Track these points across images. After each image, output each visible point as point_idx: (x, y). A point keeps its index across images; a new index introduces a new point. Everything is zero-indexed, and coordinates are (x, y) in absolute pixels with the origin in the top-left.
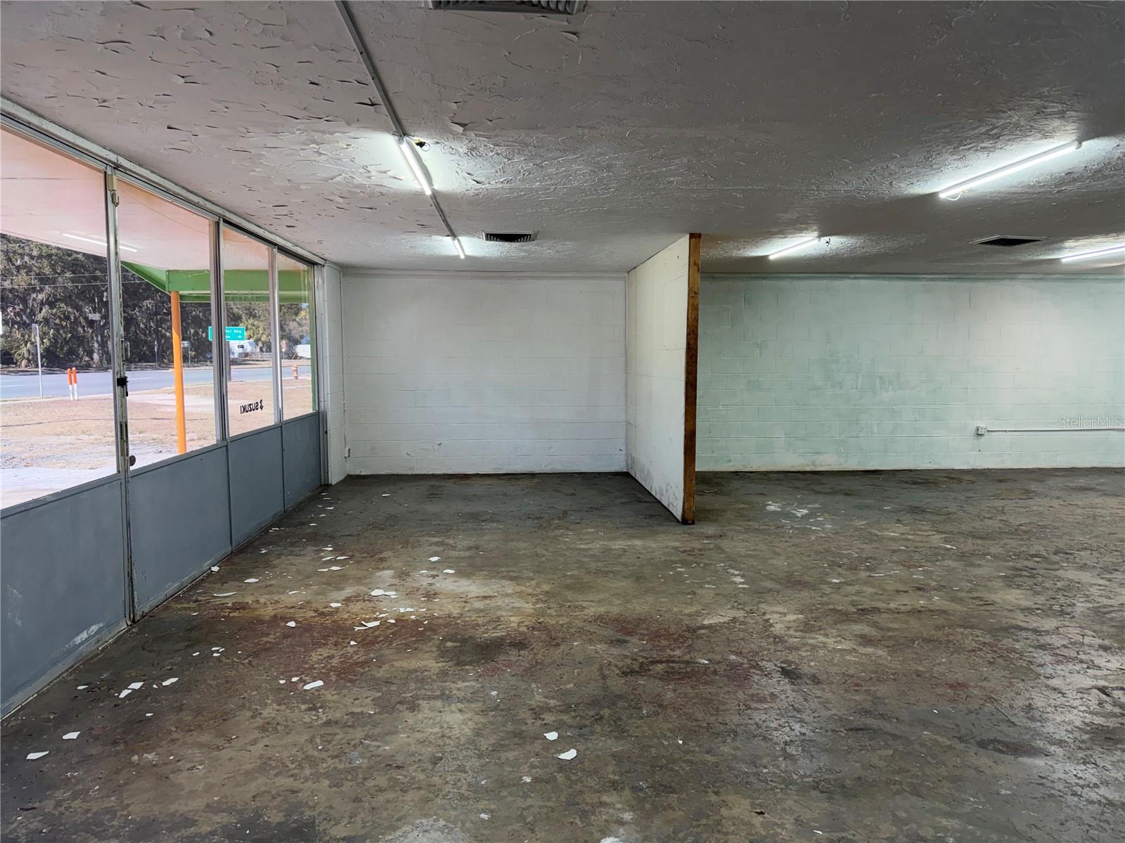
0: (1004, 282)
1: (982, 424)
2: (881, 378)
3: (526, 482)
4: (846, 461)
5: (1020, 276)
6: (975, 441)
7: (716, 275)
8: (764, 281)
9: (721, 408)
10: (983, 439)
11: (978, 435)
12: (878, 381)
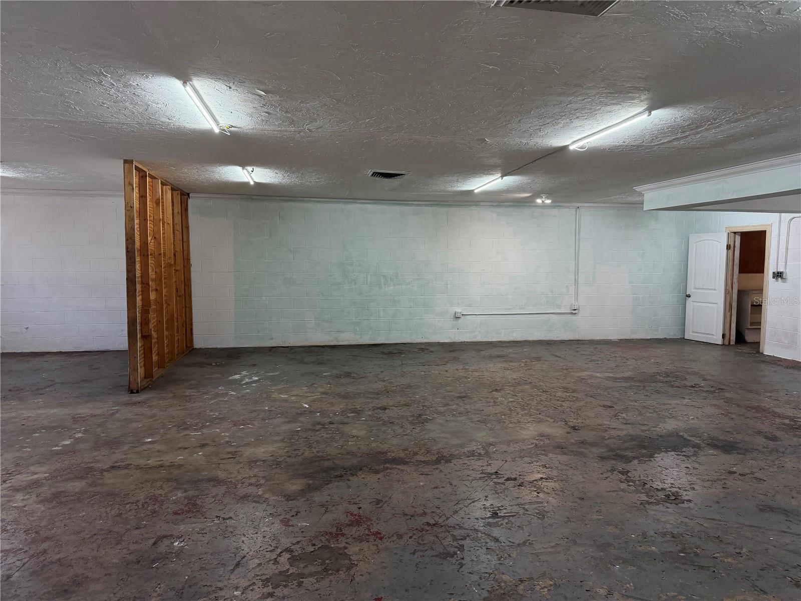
0: (472, 208)
1: (459, 310)
2: (384, 276)
3: (77, 359)
4: (361, 338)
5: (482, 204)
6: (454, 322)
7: (254, 197)
8: (293, 203)
9: (264, 298)
10: (460, 321)
11: (456, 317)
12: (382, 279)
